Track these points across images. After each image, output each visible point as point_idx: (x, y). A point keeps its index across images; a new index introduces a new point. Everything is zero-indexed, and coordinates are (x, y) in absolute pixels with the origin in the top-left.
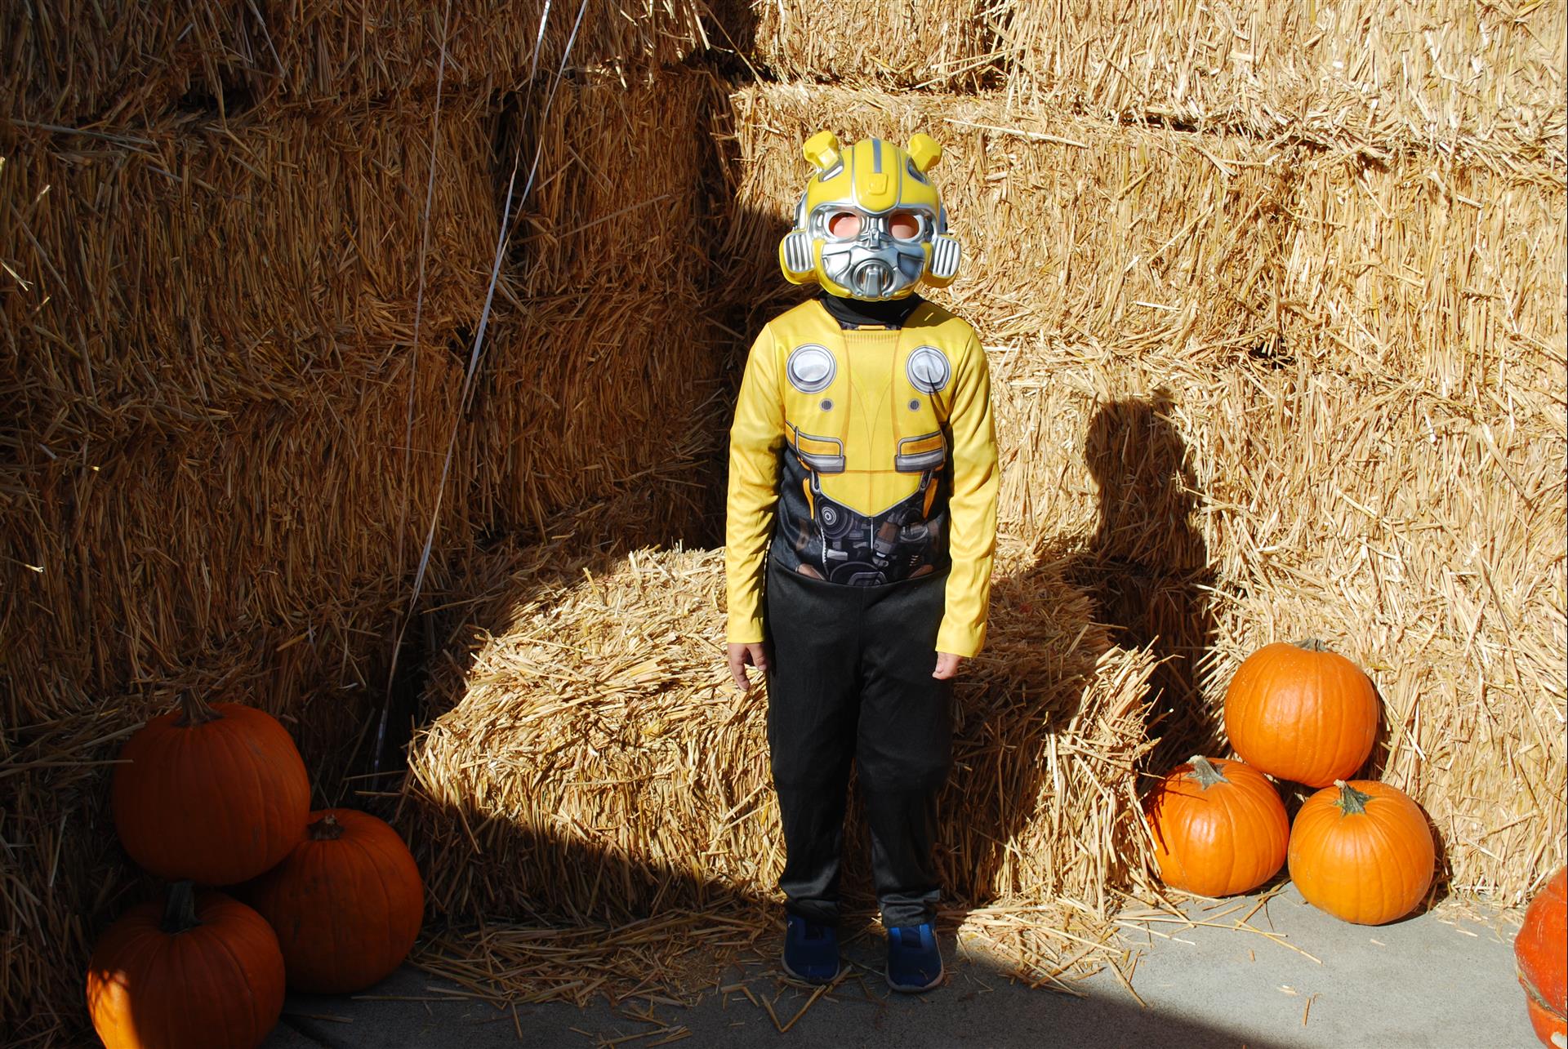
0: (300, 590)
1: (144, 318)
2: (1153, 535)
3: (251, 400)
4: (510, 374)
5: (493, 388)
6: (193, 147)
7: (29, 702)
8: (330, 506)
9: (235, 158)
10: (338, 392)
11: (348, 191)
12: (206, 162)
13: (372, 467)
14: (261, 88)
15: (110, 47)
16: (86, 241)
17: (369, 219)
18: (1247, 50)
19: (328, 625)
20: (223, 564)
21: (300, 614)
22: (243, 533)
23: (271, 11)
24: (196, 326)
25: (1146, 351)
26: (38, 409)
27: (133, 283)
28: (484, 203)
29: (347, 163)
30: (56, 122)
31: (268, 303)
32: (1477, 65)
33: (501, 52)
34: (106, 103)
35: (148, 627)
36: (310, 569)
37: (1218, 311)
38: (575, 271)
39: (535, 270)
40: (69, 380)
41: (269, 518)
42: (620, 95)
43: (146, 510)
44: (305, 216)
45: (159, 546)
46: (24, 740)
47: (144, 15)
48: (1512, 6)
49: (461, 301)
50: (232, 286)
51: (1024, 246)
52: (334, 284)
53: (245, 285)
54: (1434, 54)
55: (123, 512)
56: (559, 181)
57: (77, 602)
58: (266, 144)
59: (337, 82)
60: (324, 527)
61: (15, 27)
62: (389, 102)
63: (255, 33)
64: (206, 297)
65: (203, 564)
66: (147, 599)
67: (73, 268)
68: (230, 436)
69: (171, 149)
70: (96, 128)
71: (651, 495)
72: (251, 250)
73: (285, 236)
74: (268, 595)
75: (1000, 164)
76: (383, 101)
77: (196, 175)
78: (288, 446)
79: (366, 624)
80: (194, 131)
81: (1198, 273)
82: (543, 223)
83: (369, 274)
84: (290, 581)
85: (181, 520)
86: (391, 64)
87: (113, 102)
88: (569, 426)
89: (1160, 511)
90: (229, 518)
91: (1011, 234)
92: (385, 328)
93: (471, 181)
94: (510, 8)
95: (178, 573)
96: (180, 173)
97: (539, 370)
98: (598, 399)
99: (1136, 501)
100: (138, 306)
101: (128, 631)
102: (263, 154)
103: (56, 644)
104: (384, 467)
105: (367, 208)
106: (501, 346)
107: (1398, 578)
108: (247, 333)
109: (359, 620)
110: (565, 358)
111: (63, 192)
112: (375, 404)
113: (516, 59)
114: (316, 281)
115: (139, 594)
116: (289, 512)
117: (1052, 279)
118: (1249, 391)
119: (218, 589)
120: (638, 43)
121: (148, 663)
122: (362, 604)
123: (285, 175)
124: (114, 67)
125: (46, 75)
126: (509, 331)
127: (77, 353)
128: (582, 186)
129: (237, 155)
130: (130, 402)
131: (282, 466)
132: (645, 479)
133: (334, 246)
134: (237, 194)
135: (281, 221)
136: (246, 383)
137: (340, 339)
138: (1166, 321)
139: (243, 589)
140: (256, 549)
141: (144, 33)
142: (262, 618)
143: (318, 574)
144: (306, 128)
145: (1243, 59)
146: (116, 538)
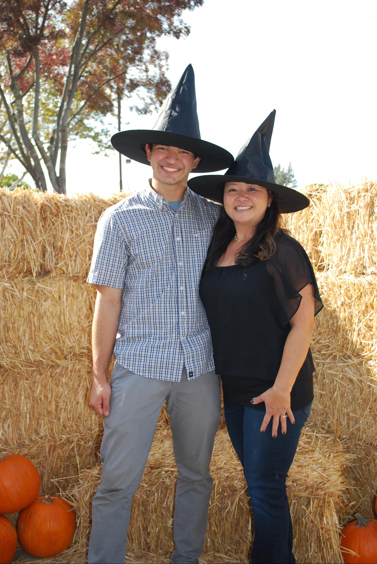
0: (65, 428)
1: (5, 335)
3: (49, 365)
6: (27, 286)
10: (84, 365)
19: (72, 442)
20: (36, 415)
21: (64, 436)
24: (26, 339)
31: (55, 335)
35: (5, 432)
36: (71, 422)
41: (53, 403)
43: (8, 395)
45: (12, 406)
47: (10, 249)
50: (41, 329)
60: (77, 409)
66: (6, 423)
68: (41, 374)
69: (18, 287)
74: (52, 429)
77: (29, 295)
78: (62, 382)
79: (90, 444)
84: (62, 424)
85: (21, 399)
90: (39, 401)
95: (18, 416)
96: (22, 293)
109: (87, 443)
114: (75, 329)
115: (4, 420)
116: (62, 402)
119: (33, 423)
121: (4, 443)
123: (64, 296)
133: (83, 319)
136: (44, 358)
137: (83, 348)
138: (373, 349)
139: (43, 425)
140: (49, 413)
141: (10, 253)
142: (48, 435)
143: (73, 424)
144: (73, 283)
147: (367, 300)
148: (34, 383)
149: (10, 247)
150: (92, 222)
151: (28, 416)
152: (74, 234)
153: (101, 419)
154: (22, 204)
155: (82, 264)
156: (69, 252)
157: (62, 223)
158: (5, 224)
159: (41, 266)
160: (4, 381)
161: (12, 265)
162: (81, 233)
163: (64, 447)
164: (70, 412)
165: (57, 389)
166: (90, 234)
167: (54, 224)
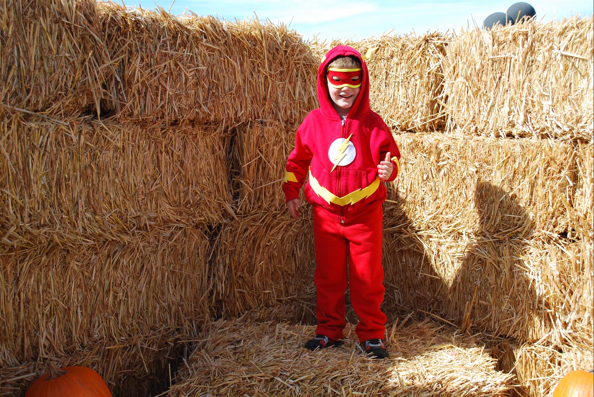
0: (124, 327)
1: (57, 195)
2: (518, 324)
3: (107, 240)
5: (221, 250)
6: (86, 129)
8: (141, 292)
9: (105, 136)
10: (149, 242)
11: (158, 158)
12: (92, 136)
14: (119, 108)
15: (51, 82)
16: (33, 159)
17: (167, 171)
18: (548, 100)
19: (135, 345)
20: (88, 310)
21: (124, 338)
22: (99, 298)
23: (126, 79)
24: (82, 202)
27: (53, 179)
28: (221, 172)
29: (158, 147)
30: (23, 108)
31: (117, 199)
33: (229, 109)
34: (47, 104)
35: (50, 334)
36: (130, 319)
37: (543, 216)
38: (260, 204)
39: (242, 202)
40: (19, 216)
41: (112, 292)
42: (282, 133)
43: (54, 282)
44: (137, 165)
47: (68, 72)
49: (208, 211)
50: (100, 189)
51: (455, 193)
52: (149, 195)
53: (107, 190)
55: (43, 281)
56: (253, 165)
57: (17, 317)
58: (120, 132)
59: (155, 112)
60: (138, 301)
61: (10, 69)
62: (179, 124)
63: (119, 88)
64: (88, 192)
65: (79, 309)
66: (51, 321)
67: (25, 169)
68: (96, 254)
69: (75, 127)
70: (43, 114)
71: (295, 308)
72: (111, 175)
73: (127, 172)
74: (109, 328)
75: (444, 158)
76: (175, 123)
77: (87, 140)
78: (123, 263)
81: (533, 200)
82: (247, 182)
83: (166, 194)
84: (120, 323)
85: (70, 288)
86: (180, 109)
87: (51, 105)
88: (256, 272)
89: (521, 312)
90: (93, 290)
91: (449, 189)
92: (172, 218)
93: (216, 163)
94: (234, 92)
95: (67, 311)
96: (79, 138)
97: (243, 245)
98: (271, 262)
99: (510, 308)
100: (54, 189)
101: (40, 334)
102: (119, 136)
103: (6, 335)
104: (169, 278)
105: (166, 166)
106: (226, 233)
108: (106, 210)
109: (151, 345)
110: (254, 241)
111: (24, 137)
112: (165, 250)
113: (236, 113)
114: (140, 193)
115: (47, 318)
116: (122, 291)
117: (468, 208)
118: (559, 254)
119: (85, 321)
120: (291, 113)
121: (48, 350)
122: (153, 337)
123: (129, 147)
124: (52, 90)
125: (21, 89)
126: (230, 228)
127: (23, 205)
128: (264, 168)
129: (107, 134)
130: (46, 229)
131: (119, 271)
132: (292, 300)
133: (150, 180)
134: (106, 150)
135: (125, 165)
137: (149, 219)
140: (105, 306)
141: (67, 79)
142: (105, 337)
143: (134, 321)
144: (140, 130)
145: (547, 104)
146: (38, 291)
147: (517, 166)
148: (88, 265)
149: (67, 68)
152: (144, 63)
153: (165, 314)
155: (153, 105)
158: (61, 36)
159: (103, 102)
160: (49, 262)
161: (69, 95)
163: (123, 353)
164: (131, 303)
165: (115, 274)
166: (163, 65)
167: (119, 46)
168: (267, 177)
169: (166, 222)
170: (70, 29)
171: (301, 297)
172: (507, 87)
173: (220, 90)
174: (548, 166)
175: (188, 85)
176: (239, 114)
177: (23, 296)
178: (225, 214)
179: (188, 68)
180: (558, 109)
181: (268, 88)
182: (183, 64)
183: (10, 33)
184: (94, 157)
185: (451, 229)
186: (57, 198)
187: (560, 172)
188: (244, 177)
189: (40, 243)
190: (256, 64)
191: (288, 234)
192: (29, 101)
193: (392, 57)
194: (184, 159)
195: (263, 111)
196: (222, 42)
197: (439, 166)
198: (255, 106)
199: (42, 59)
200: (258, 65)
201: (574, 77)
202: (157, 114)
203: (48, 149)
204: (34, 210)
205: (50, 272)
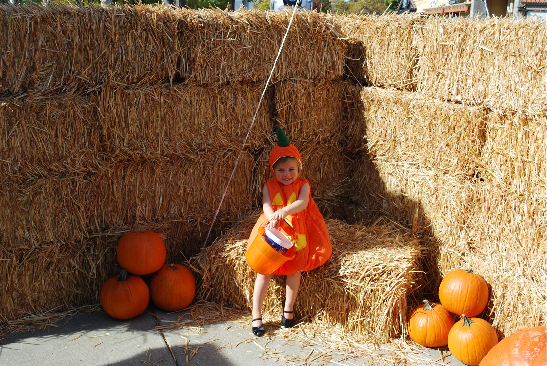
0: (191, 209)
4: (267, 162)
6: (165, 91)
7: (108, 222)
8: (203, 189)
9: (178, 96)
11: (215, 106)
12: (169, 95)
13: (218, 180)
15: (141, 66)
16: (130, 111)
17: (222, 114)
19: (196, 220)
20: (167, 198)
21: (190, 216)
22: (174, 191)
24: (162, 135)
25: (444, 173)
26: (113, 149)
27: (143, 122)
28: (264, 114)
30: (124, 83)
31: (186, 133)
32: (528, 85)
34: (139, 79)
35: (143, 210)
36: (195, 205)
40: (122, 144)
41: (182, 188)
42: (310, 87)
43: (146, 180)
44: (201, 111)
45: (149, 190)
46: (105, 229)
47: (152, 59)
48: (537, 66)
49: (253, 140)
50: (175, 127)
52: (209, 130)
53: (179, 127)
54: (516, 82)
55: (139, 180)
57: (124, 199)
58: (188, 92)
60: (201, 194)
61: (117, 60)
64: (166, 129)
67: (126, 118)
68: (173, 165)
69: (157, 92)
70: (137, 85)
72: (181, 118)
74: (180, 209)
75: (412, 112)
76: (228, 83)
77: (166, 98)
78: (190, 171)
80: (167, 88)
82: (281, 121)
83: (221, 130)
84: (188, 206)
85: (156, 184)
86: (231, 75)
87: (142, 79)
90: (171, 186)
91: (414, 134)
92: (225, 144)
95: (154, 197)
96: (160, 97)
100: (143, 128)
101: (137, 209)
102: (187, 95)
104: (222, 181)
105: (221, 112)
106: (266, 154)
107: (504, 254)
108: (178, 139)
111: (125, 99)
112: (220, 164)
114: (202, 129)
115: (141, 201)
116: (189, 188)
117: (424, 149)
119: (165, 203)
121: (141, 218)
123: (194, 101)
124: (142, 71)
125: (123, 72)
127: (124, 138)
130: (138, 151)
131: (188, 176)
133: (209, 120)
134: (178, 104)
135: (192, 112)
136: (176, 152)
137: (208, 145)
138: (450, 164)
139: (173, 205)
140: (178, 196)
141: (151, 63)
142: (177, 214)
143: (197, 206)
144: (202, 89)
145: (470, 81)
146: (136, 186)
147: (450, 124)
148: (167, 171)
149: (152, 57)
150: (221, 38)
151: (161, 198)
152: (205, 47)
154: (163, 19)
155: (211, 74)
156: (200, 63)
157: (195, 38)
158: (148, 38)
159: (177, 74)
160: (143, 169)
161: (153, 73)
162: (212, 47)
164: (196, 196)
165: (186, 177)
166: (219, 48)
167: (188, 38)
168: (296, 117)
169: (222, 147)
170: (154, 33)
171: (324, 198)
172: (449, 66)
173: (262, 60)
174: (467, 127)
175: (237, 59)
176: (277, 76)
177: (127, 188)
178: (266, 141)
179: (238, 48)
180: (476, 86)
181: (300, 56)
182: (234, 45)
183: (117, 39)
184: (170, 108)
185: (413, 162)
186: (146, 133)
187: (473, 131)
188: (279, 117)
189: (136, 158)
190: (291, 41)
191: (314, 155)
192: (128, 78)
193: (392, 33)
194: (235, 107)
195: (296, 72)
196: (264, 28)
197: (409, 118)
198: (290, 70)
199: (135, 52)
200: (293, 41)
201: (487, 65)
202: (214, 79)
203: (140, 105)
204: (131, 140)
205: (144, 175)
